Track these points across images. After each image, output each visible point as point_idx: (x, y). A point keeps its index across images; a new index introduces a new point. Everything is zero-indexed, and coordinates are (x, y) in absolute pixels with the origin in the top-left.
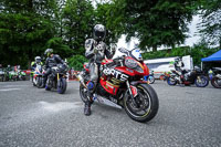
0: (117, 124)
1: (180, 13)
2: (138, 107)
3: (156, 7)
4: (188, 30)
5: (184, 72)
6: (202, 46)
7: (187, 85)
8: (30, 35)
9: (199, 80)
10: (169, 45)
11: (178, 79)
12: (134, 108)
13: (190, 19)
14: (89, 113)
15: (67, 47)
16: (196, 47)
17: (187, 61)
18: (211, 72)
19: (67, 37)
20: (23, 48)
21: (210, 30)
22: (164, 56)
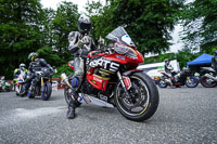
0: (108, 125)
1: (163, 23)
2: (134, 102)
3: (141, 17)
4: (171, 38)
5: (174, 74)
6: (186, 52)
7: (177, 87)
8: (17, 45)
9: (189, 81)
10: (155, 52)
11: (168, 80)
12: (129, 105)
13: (172, 28)
14: (74, 116)
15: (56, 57)
16: (180, 53)
17: (174, 65)
18: (197, 74)
19: (57, 48)
20: (10, 59)
21: (191, 37)
22: (152, 62)
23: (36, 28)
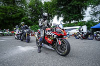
1: (82, 7)
2: (62, 49)
3: (71, 3)
4: (85, 14)
5: (83, 33)
6: (92, 21)
7: (84, 39)
8: (14, 15)
9: (89, 37)
10: (76, 21)
11: (80, 36)
13: (86, 9)
15: (30, 21)
16: (89, 21)
19: (31, 17)
21: (95, 14)
22: (74, 26)
23: (22, 8)
